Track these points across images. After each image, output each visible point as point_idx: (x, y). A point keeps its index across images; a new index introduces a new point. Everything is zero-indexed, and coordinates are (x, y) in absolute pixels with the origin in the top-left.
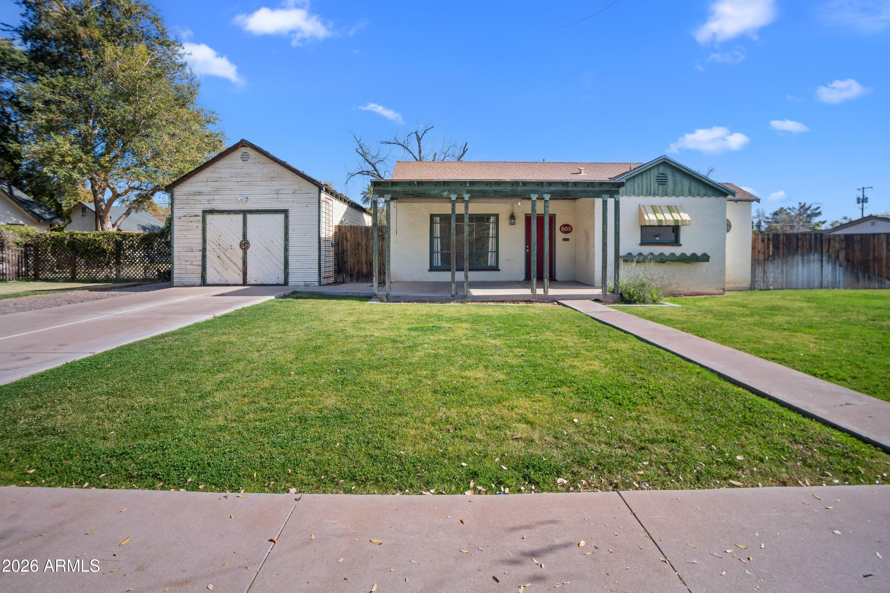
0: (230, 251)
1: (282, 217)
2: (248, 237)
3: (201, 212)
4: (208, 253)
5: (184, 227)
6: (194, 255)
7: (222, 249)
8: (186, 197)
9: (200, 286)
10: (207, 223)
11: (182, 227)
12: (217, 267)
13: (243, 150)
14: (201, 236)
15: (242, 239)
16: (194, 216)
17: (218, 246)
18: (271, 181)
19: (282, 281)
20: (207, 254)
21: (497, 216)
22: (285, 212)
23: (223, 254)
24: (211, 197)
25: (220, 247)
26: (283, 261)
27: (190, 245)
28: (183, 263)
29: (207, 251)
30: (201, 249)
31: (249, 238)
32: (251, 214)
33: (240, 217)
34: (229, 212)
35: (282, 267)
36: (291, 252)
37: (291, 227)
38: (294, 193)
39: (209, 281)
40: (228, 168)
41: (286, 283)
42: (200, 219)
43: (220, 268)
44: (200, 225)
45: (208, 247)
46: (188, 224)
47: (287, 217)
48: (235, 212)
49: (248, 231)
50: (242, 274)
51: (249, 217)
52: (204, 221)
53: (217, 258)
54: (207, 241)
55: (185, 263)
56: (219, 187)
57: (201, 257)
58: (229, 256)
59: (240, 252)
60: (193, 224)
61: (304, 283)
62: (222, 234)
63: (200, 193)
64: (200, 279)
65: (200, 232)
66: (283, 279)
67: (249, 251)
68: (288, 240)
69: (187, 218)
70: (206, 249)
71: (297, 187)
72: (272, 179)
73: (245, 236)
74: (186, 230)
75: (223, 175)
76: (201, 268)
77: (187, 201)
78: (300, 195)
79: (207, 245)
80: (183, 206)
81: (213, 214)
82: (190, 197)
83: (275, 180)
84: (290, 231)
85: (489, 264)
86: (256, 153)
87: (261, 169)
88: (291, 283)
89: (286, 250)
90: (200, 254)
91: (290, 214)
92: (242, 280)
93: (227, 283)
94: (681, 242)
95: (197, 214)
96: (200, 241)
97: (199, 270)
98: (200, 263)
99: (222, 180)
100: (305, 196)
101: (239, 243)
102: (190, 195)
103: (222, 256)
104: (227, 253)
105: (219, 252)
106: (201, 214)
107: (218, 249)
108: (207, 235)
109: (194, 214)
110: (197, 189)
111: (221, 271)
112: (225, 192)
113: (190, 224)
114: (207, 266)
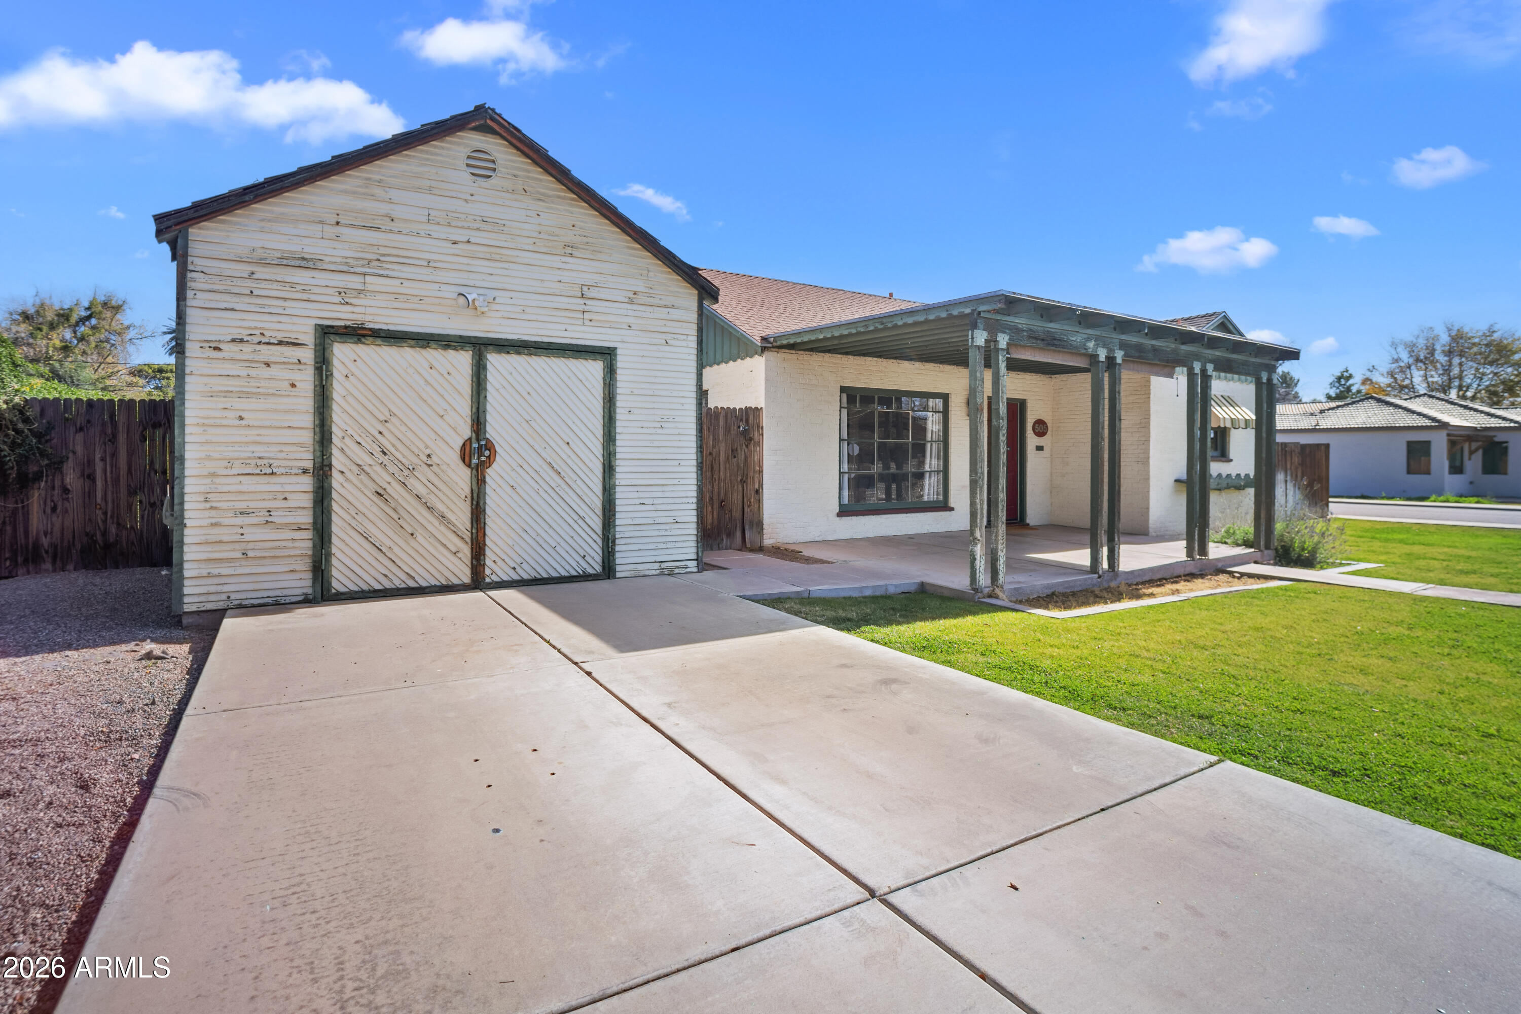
0: (423, 473)
1: (595, 369)
2: (488, 428)
3: (311, 330)
4: (336, 480)
5: (232, 382)
6: (278, 488)
7: (392, 468)
8: (245, 269)
9: (307, 601)
10: (336, 373)
11: (225, 381)
12: (372, 529)
13: (472, 140)
14: (307, 420)
15: (466, 432)
16: (280, 343)
17: (378, 454)
18: (565, 255)
19: (596, 567)
20: (335, 484)
21: (945, 397)
22: (607, 355)
23: (395, 484)
24: (354, 282)
25: (385, 459)
26: (597, 503)
27: (260, 450)
28: (226, 521)
29: (335, 474)
30: (309, 465)
31: (493, 430)
32: (500, 352)
33: (463, 360)
34: (423, 340)
35: (597, 523)
36: (622, 476)
37: (621, 402)
38: (631, 301)
39: (340, 580)
40: (418, 189)
41: (608, 570)
42: (308, 355)
43: (383, 533)
44: (306, 379)
45: (338, 460)
46: (253, 372)
47: (610, 372)
48: (447, 342)
49: (488, 407)
50: (466, 551)
51: (494, 360)
52: (323, 364)
53: (375, 498)
54: (335, 439)
55: (240, 520)
56: (383, 251)
57: (310, 496)
58: (422, 491)
59: (462, 477)
60: (274, 371)
61: (657, 566)
62: (392, 414)
63: (305, 263)
64: (309, 575)
65: (306, 401)
66: (599, 559)
67: (491, 474)
68: (615, 440)
69: (247, 348)
70: (330, 466)
71: (640, 286)
72: (569, 250)
73: (478, 422)
74: (244, 395)
75: (398, 211)
76: (308, 535)
77: (250, 283)
78: (650, 309)
79: (335, 451)
80: (231, 302)
81: (359, 341)
82: (262, 272)
83: (575, 253)
84: (621, 414)
85: (926, 498)
86: (520, 163)
87: (534, 214)
88: (621, 570)
89: (609, 469)
90: (307, 483)
91: (621, 362)
92: (468, 572)
93: (412, 584)
94: (1231, 457)
95: (292, 337)
96: (307, 437)
97: (304, 543)
98: (306, 518)
99: (395, 226)
100: (662, 313)
101: (458, 449)
102: (263, 262)
103: (395, 490)
104: (412, 482)
105: (384, 479)
106: (309, 338)
107: (378, 468)
108: (335, 417)
109: (280, 336)
110: (294, 246)
111: (388, 543)
112: (407, 272)
113: (265, 372)
114: (334, 529)
